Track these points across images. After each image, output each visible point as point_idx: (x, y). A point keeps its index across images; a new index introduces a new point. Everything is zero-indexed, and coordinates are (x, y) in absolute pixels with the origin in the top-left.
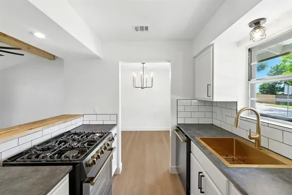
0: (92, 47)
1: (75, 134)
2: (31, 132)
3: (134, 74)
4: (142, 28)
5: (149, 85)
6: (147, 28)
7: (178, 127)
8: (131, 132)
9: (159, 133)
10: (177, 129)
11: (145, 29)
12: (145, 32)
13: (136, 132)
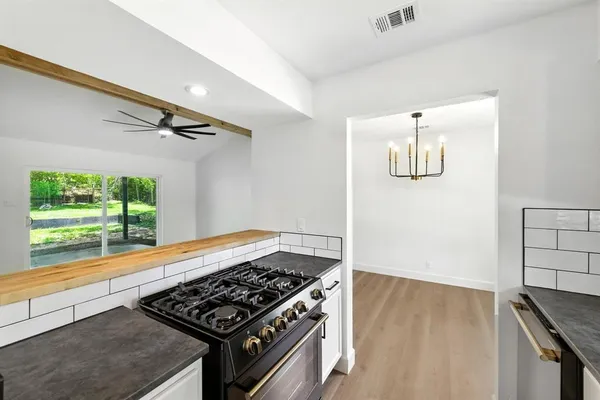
0: (289, 96)
1: (256, 270)
2: (184, 258)
3: (391, 144)
4: (395, 19)
5: (434, 168)
6: (410, 13)
7: (526, 297)
8: (390, 279)
9: (467, 293)
10: (523, 302)
11: (407, 19)
12: (406, 25)
13: (402, 280)
